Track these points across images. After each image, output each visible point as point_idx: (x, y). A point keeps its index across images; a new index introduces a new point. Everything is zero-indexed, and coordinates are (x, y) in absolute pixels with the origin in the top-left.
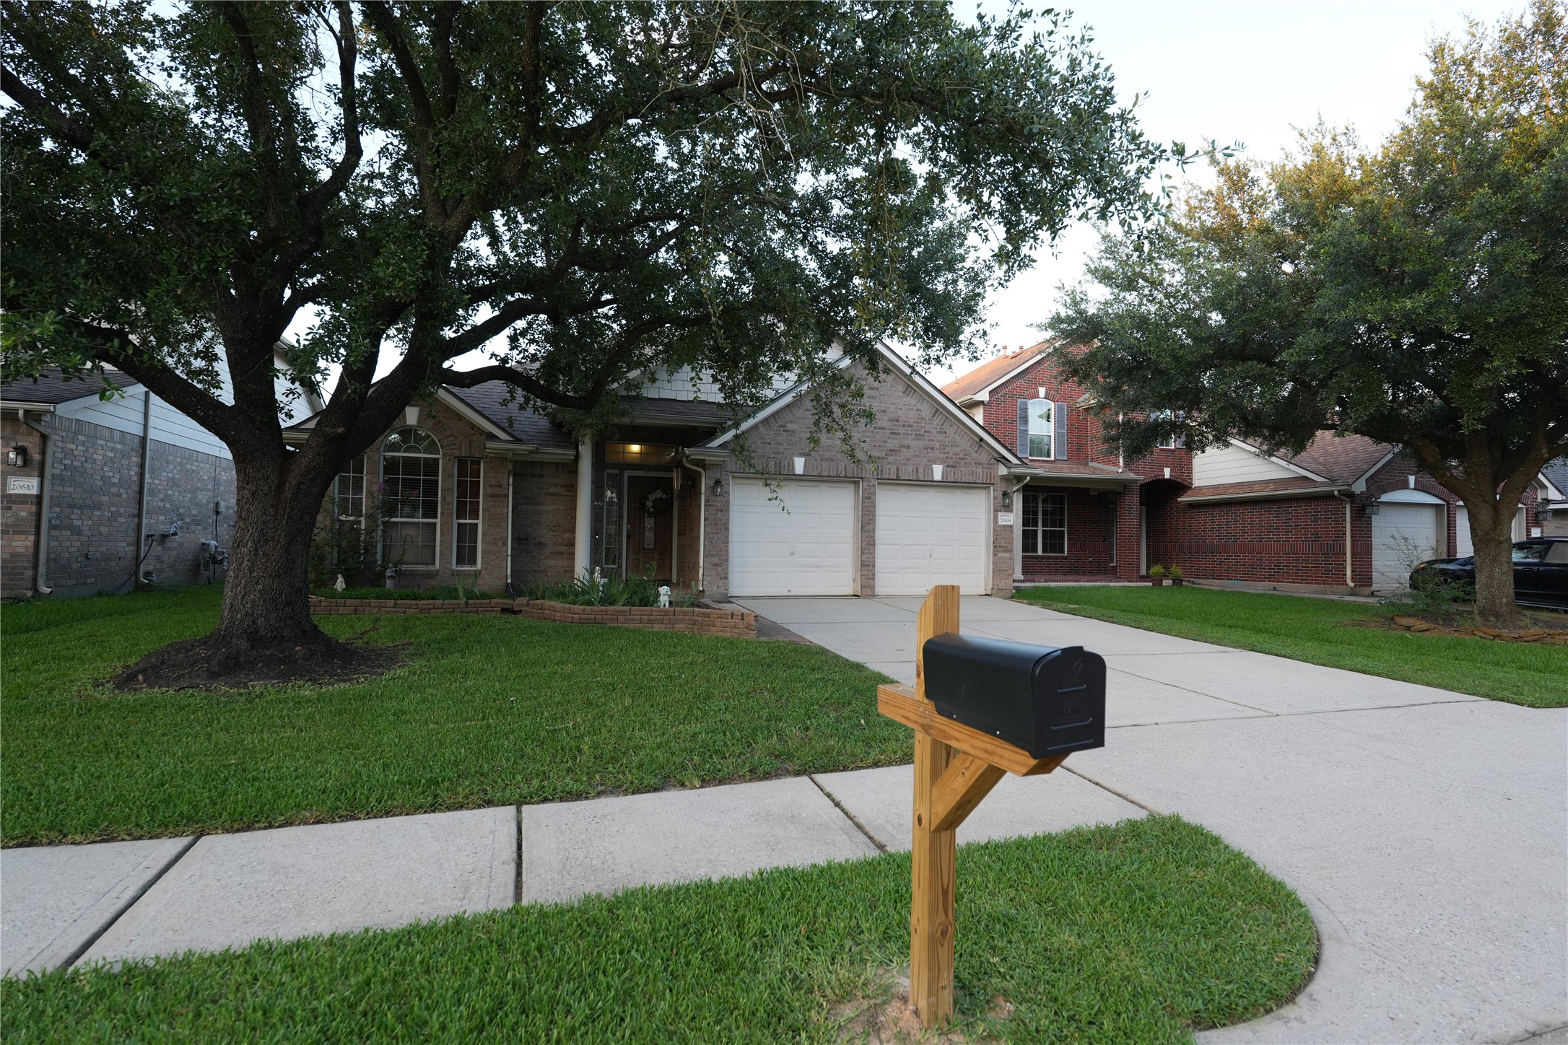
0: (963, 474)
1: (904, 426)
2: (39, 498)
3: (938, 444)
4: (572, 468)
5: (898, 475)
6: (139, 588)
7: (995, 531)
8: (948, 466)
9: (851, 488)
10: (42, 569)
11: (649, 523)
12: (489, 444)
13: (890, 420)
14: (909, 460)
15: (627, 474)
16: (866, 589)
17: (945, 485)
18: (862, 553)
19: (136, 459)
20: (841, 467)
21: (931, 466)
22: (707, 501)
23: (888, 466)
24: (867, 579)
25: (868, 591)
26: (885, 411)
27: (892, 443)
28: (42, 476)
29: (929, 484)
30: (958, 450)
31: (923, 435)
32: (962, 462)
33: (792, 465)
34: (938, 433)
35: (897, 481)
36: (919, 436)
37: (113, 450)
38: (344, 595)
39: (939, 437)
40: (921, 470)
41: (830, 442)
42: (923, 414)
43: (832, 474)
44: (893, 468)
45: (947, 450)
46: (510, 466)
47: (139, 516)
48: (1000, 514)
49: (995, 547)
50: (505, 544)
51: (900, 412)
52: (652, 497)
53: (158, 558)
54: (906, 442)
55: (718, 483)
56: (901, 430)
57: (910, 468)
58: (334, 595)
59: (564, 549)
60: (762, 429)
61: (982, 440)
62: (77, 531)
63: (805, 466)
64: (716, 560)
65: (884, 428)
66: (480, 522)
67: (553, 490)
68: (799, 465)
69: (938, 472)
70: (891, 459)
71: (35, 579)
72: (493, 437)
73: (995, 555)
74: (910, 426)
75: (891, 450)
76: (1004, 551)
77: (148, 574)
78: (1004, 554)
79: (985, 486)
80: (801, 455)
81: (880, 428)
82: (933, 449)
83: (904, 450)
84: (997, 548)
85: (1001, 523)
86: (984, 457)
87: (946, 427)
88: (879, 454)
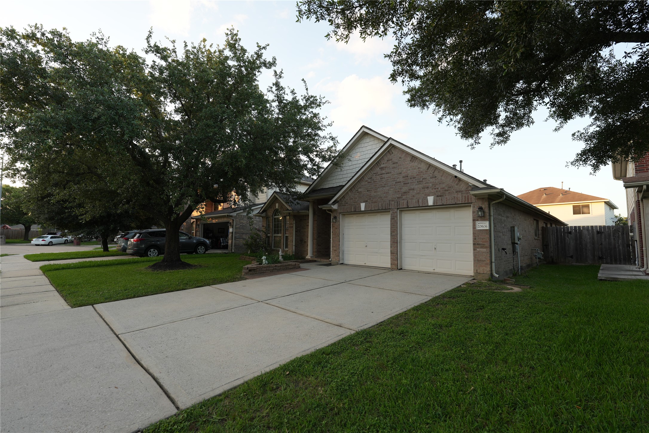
0: (448, 199)
1: (411, 178)
2: (232, 232)
3: (431, 184)
4: (308, 217)
5: (407, 205)
7: (474, 234)
8: (438, 196)
10: (233, 247)
13: (403, 177)
14: (414, 196)
17: (436, 207)
18: (391, 247)
20: (380, 205)
21: (427, 197)
22: (332, 225)
23: (402, 201)
24: (393, 260)
25: (394, 267)
26: (401, 173)
27: (405, 189)
28: (233, 228)
29: (427, 208)
30: (444, 186)
31: (422, 181)
32: (447, 192)
33: (360, 207)
34: (431, 178)
35: (409, 209)
36: (420, 182)
39: (432, 180)
40: (420, 201)
41: (375, 194)
42: (421, 170)
43: (376, 209)
44: (405, 202)
45: (437, 187)
48: (477, 222)
49: (474, 244)
50: (293, 242)
51: (409, 171)
54: (412, 187)
55: (334, 218)
56: (410, 181)
57: (414, 201)
60: (350, 193)
61: (456, 177)
63: (365, 207)
64: (335, 248)
65: (400, 182)
66: (288, 235)
68: (363, 206)
69: (431, 200)
70: (404, 197)
71: (232, 249)
73: (474, 250)
74: (414, 178)
75: (404, 193)
76: (482, 247)
78: (481, 250)
79: (466, 204)
80: (364, 202)
81: (398, 182)
82: (428, 188)
83: (411, 191)
84: (476, 245)
85: (478, 228)
86: (463, 187)
87: (436, 173)
88: (398, 196)
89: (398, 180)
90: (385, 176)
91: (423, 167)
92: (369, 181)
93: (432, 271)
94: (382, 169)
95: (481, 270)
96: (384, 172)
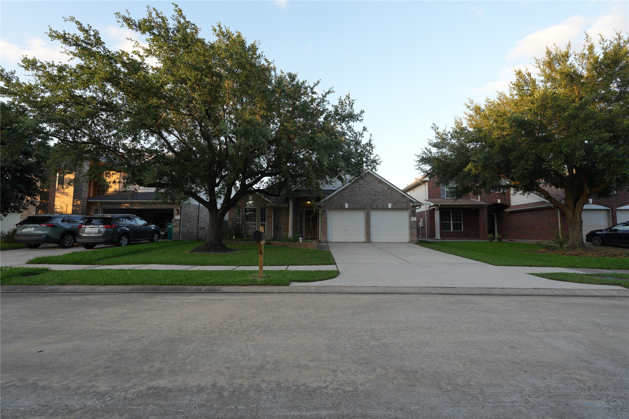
0: (398, 206)
2: (180, 219)
3: (390, 198)
4: (288, 209)
5: (377, 207)
6: (198, 239)
7: (410, 223)
8: (393, 204)
9: (364, 211)
10: (181, 235)
11: (311, 223)
12: (267, 204)
13: (374, 191)
14: (380, 202)
15: (304, 209)
16: (368, 240)
17: (392, 209)
18: (367, 230)
19: (198, 211)
20: (359, 206)
21: (388, 204)
22: (321, 216)
23: (374, 205)
24: (368, 237)
25: (368, 241)
26: (372, 189)
27: (375, 198)
28: (181, 215)
29: (387, 209)
30: (396, 199)
31: (385, 195)
32: (398, 202)
33: (344, 206)
35: (377, 209)
36: (383, 195)
37: (193, 209)
38: (235, 240)
39: (390, 195)
40: (384, 205)
41: (356, 199)
43: (356, 208)
44: (376, 205)
45: (393, 199)
46: (272, 209)
47: (198, 223)
48: (411, 218)
50: (272, 228)
51: (377, 189)
52: (311, 216)
53: (202, 233)
54: (379, 197)
55: (324, 211)
56: (378, 194)
57: (381, 205)
58: (233, 240)
59: (287, 230)
60: (336, 196)
61: (404, 195)
62: (187, 227)
64: (323, 232)
66: (266, 223)
67: (283, 215)
68: (347, 205)
69: (390, 206)
70: (375, 202)
71: (179, 237)
72: (268, 202)
73: (410, 230)
74: (380, 193)
75: (375, 200)
77: (200, 237)
78: (413, 230)
79: (406, 209)
80: (347, 203)
82: (388, 199)
83: (379, 200)
84: (411, 228)
85: (412, 220)
86: (405, 201)
87: (392, 192)
88: (371, 201)
89: (371, 193)
90: (363, 189)
91: (386, 188)
92: (351, 190)
93: (388, 242)
94: (360, 184)
95: (413, 239)
96: (361, 186)
